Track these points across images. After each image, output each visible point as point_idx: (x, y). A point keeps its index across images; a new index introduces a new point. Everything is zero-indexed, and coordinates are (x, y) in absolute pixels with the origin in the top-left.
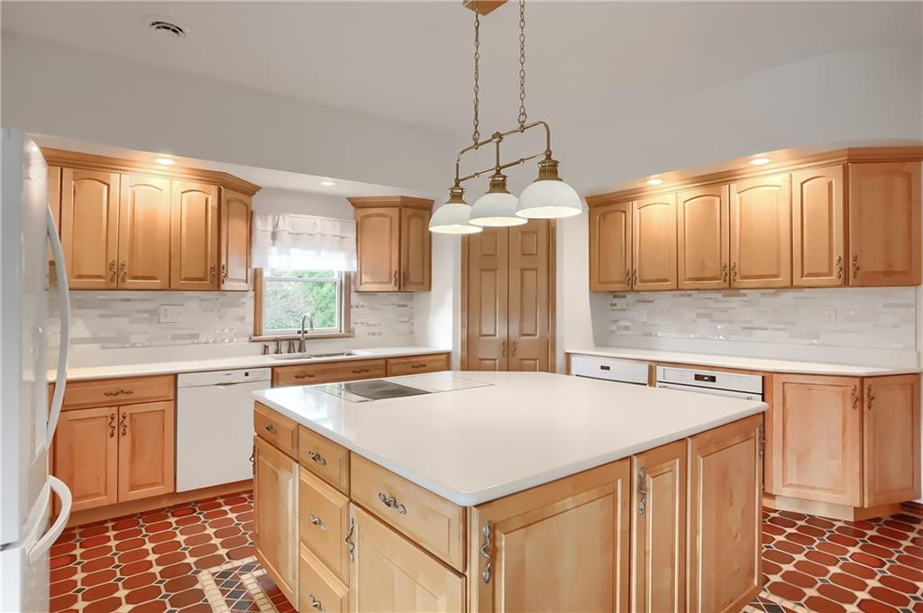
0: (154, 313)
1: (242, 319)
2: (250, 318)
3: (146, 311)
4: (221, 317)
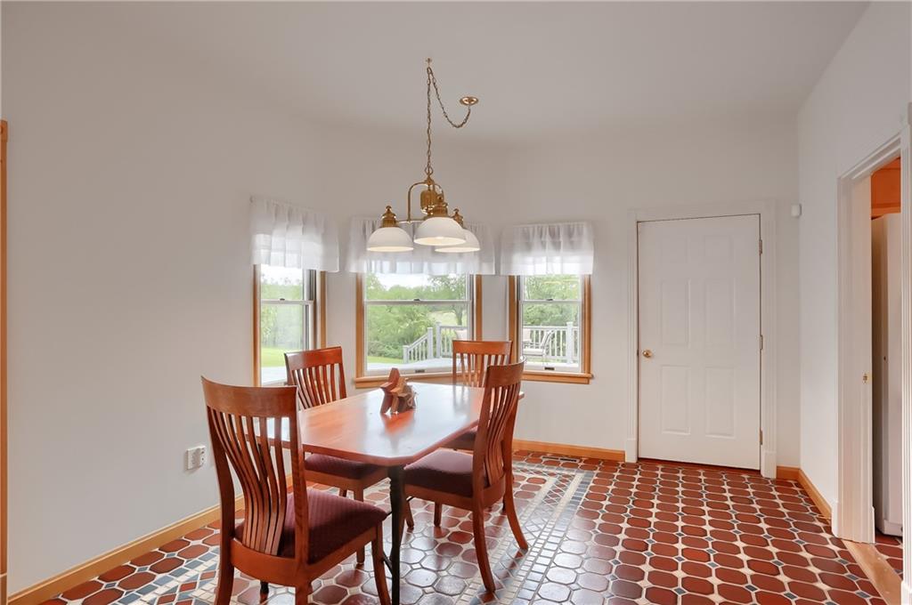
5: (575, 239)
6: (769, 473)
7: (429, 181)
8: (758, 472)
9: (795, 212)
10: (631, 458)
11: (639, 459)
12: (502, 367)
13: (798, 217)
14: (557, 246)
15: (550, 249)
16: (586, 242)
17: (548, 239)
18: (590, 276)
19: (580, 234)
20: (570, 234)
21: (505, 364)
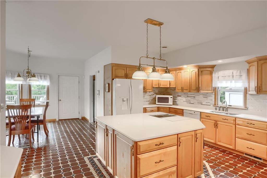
0: (194, 97)
1: (212, 100)
2: (214, 100)
3: (193, 97)
4: (207, 99)
5: (46, 78)
6: (80, 118)
7: (28, 69)
8: (79, 118)
9: (84, 77)
10: (57, 120)
11: (59, 120)
12: (27, 105)
13: (84, 78)
14: (41, 79)
15: (40, 80)
16: (48, 78)
17: (39, 77)
18: (49, 85)
19: (47, 77)
20: (45, 77)
21: (28, 104)
